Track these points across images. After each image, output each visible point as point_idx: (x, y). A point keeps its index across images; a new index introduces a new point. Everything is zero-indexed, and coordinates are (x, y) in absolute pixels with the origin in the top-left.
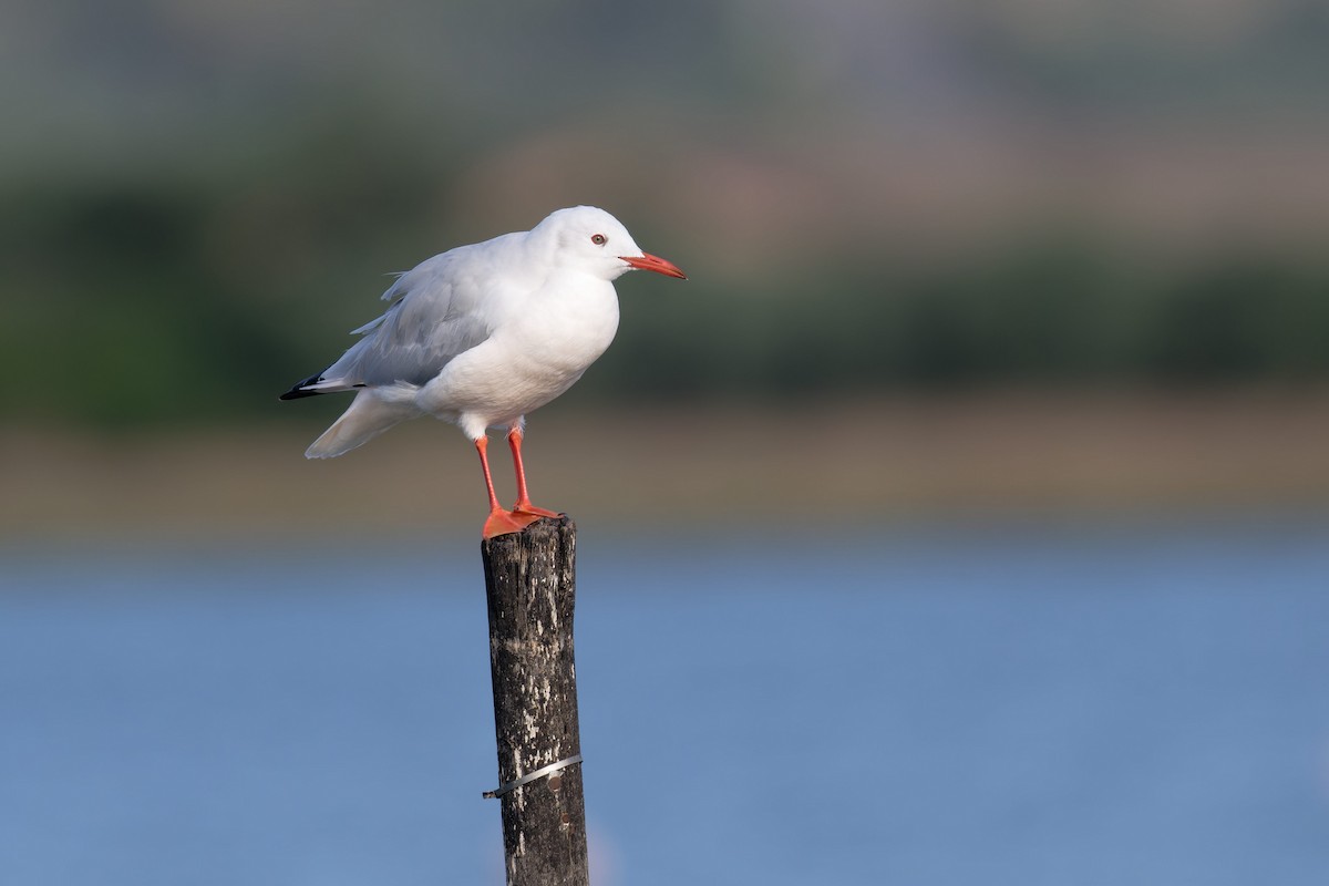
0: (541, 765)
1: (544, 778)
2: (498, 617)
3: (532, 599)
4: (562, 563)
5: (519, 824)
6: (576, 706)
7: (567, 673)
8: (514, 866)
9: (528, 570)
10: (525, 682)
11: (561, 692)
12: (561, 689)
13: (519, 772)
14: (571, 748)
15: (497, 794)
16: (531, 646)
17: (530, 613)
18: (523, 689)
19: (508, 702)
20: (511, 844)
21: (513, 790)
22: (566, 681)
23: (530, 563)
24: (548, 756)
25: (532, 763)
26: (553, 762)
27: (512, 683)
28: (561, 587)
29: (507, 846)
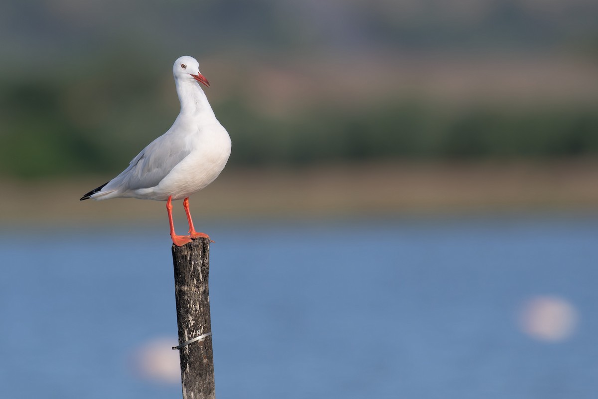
0: (195, 336)
1: (197, 342)
2: (178, 277)
3: (192, 269)
4: (204, 254)
5: (187, 360)
6: (209, 313)
7: (206, 299)
8: (185, 376)
9: (190, 258)
10: (189, 303)
11: (204, 307)
12: (204, 306)
13: (187, 339)
14: (207, 330)
15: (178, 348)
16: (192, 289)
17: (191, 276)
18: (188, 306)
19: (182, 311)
20: (183, 367)
21: (184, 347)
22: (206, 303)
23: (191, 255)
24: (198, 333)
25: (192, 335)
26: (200, 335)
27: (184, 303)
28: (203, 265)
29: (182, 369)
